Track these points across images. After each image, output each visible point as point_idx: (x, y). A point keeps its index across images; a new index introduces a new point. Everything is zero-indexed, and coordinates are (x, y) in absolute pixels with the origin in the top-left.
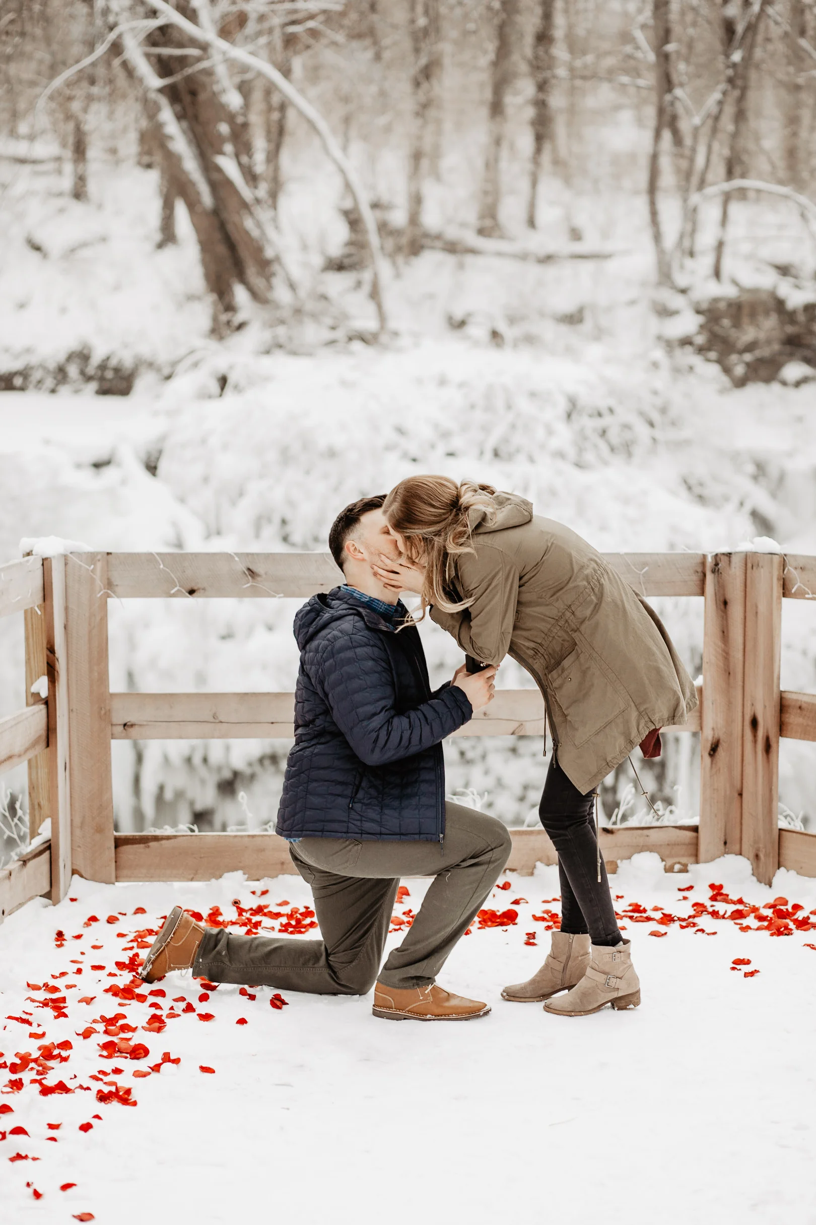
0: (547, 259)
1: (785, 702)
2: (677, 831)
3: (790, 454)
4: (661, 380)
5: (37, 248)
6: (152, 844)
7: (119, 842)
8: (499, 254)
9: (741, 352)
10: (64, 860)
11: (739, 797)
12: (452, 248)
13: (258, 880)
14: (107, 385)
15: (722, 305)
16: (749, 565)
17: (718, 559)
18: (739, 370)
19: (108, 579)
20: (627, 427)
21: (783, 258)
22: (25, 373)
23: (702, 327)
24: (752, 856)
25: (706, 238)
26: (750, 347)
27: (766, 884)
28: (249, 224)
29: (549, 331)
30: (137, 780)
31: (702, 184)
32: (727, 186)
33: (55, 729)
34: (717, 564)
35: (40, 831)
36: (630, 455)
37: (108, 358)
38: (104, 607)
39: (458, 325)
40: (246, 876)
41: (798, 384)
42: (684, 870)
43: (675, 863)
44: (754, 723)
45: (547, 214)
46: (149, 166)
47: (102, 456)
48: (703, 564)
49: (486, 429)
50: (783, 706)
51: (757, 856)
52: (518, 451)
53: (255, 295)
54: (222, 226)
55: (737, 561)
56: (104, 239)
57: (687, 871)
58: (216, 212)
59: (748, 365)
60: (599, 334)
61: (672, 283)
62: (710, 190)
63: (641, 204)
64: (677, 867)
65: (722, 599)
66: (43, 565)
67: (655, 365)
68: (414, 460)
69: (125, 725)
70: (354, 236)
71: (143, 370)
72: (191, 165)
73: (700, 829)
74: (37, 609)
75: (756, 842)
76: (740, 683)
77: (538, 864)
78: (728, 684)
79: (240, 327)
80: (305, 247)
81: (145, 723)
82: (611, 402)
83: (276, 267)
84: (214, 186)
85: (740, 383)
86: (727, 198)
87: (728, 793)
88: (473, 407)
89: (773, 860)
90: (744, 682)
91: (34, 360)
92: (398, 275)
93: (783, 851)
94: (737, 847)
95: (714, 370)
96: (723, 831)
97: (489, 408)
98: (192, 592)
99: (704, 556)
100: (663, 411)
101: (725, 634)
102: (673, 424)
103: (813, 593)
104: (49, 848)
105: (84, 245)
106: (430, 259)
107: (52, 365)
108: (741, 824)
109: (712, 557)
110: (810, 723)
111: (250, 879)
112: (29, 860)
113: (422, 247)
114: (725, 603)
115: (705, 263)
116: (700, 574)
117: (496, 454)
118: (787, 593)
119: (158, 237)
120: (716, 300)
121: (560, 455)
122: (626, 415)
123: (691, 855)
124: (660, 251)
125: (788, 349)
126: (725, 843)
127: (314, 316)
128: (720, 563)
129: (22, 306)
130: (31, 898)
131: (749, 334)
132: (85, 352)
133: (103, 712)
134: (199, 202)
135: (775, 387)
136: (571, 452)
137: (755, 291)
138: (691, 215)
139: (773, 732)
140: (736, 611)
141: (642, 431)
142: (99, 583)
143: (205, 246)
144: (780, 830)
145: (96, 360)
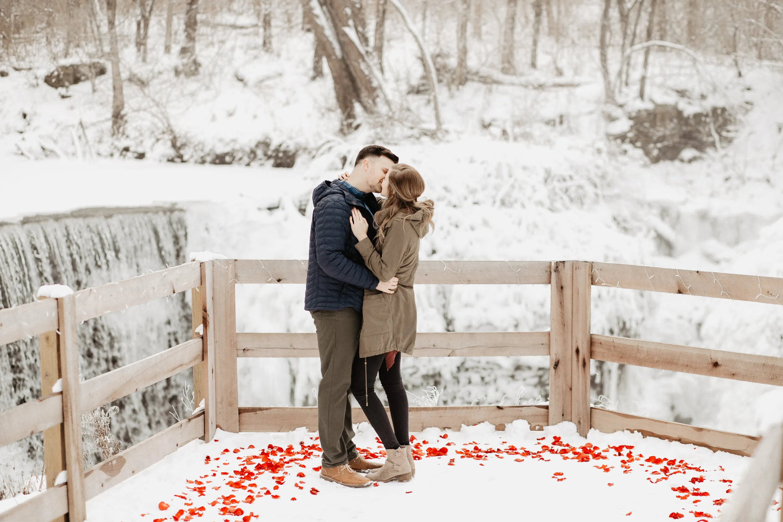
0: (541, 87)
1: (593, 340)
2: (537, 408)
3: (684, 203)
4: (602, 160)
5: (241, 80)
6: (259, 412)
7: (241, 411)
8: (513, 84)
9: (655, 142)
10: (211, 420)
11: (570, 391)
12: (485, 80)
13: (315, 432)
14: (279, 161)
15: (644, 114)
16: (574, 268)
17: (558, 265)
18: (655, 153)
19: (235, 273)
20: (580, 187)
21: (681, 87)
22: (231, 154)
23: (632, 127)
24: (577, 422)
25: (636, 75)
26: (662, 139)
27: (584, 437)
28: (363, 66)
29: (538, 130)
30: (292, 392)
31: (632, 44)
32: (646, 44)
33: (207, 352)
34: (557, 267)
35: (200, 405)
36: (582, 204)
37: (280, 146)
38: (233, 288)
39: (486, 126)
40: (308, 430)
41: (690, 161)
42: (541, 429)
43: (536, 425)
44: (577, 351)
45: (543, 60)
46: (309, 30)
47: (274, 203)
48: (550, 267)
49: (497, 188)
50: (592, 342)
51: (579, 422)
52: (516, 201)
53: (365, 108)
54: (347, 68)
55: (568, 266)
56: (280, 75)
57: (543, 430)
58: (343, 60)
59: (660, 149)
60: (571, 131)
61: (615, 101)
62: (637, 47)
63: (596, 53)
64: (537, 427)
65: (560, 286)
66: (200, 266)
67: (599, 151)
68: (455, 206)
69: (244, 350)
70: (425, 74)
71: (300, 152)
72: (329, 33)
73: (549, 408)
74: (197, 289)
75: (578, 415)
76: (570, 330)
77: (463, 425)
78: (564, 330)
79: (357, 127)
80: (397, 80)
81: (255, 349)
82: (571, 173)
83: (378, 92)
84: (342, 45)
85: (656, 160)
86: (647, 52)
87: (564, 388)
88: (489, 175)
89: (587, 424)
90: (572, 330)
91: (237, 147)
92: (452, 96)
93: (592, 420)
94: (569, 417)
95: (639, 153)
96: (562, 409)
97: (499, 176)
98: (279, 281)
99: (551, 263)
100: (603, 177)
101: (562, 304)
102: (609, 185)
103: (606, 283)
104: (204, 413)
105: (268, 78)
106: (470, 88)
107: (248, 150)
108: (571, 405)
109: (554, 263)
110: (605, 351)
111: (309, 431)
112: (192, 419)
113: (467, 80)
114: (562, 288)
115: (635, 89)
116: (549, 272)
117: (503, 203)
118: (594, 283)
119: (312, 73)
120: (639, 111)
121: (540, 203)
122: (579, 180)
123: (544, 421)
124: (608, 83)
125: (683, 141)
126: (563, 415)
127: (400, 121)
128: (559, 266)
129: (231, 115)
130: (193, 439)
131: (659, 132)
132: (268, 141)
133: (232, 343)
134: (334, 54)
135: (677, 163)
136: (547, 202)
137: (664, 106)
138: (627, 61)
139: (587, 356)
140: (567, 292)
141: (589, 189)
142: (230, 276)
143: (336, 80)
144: (591, 408)
145: (273, 147)
